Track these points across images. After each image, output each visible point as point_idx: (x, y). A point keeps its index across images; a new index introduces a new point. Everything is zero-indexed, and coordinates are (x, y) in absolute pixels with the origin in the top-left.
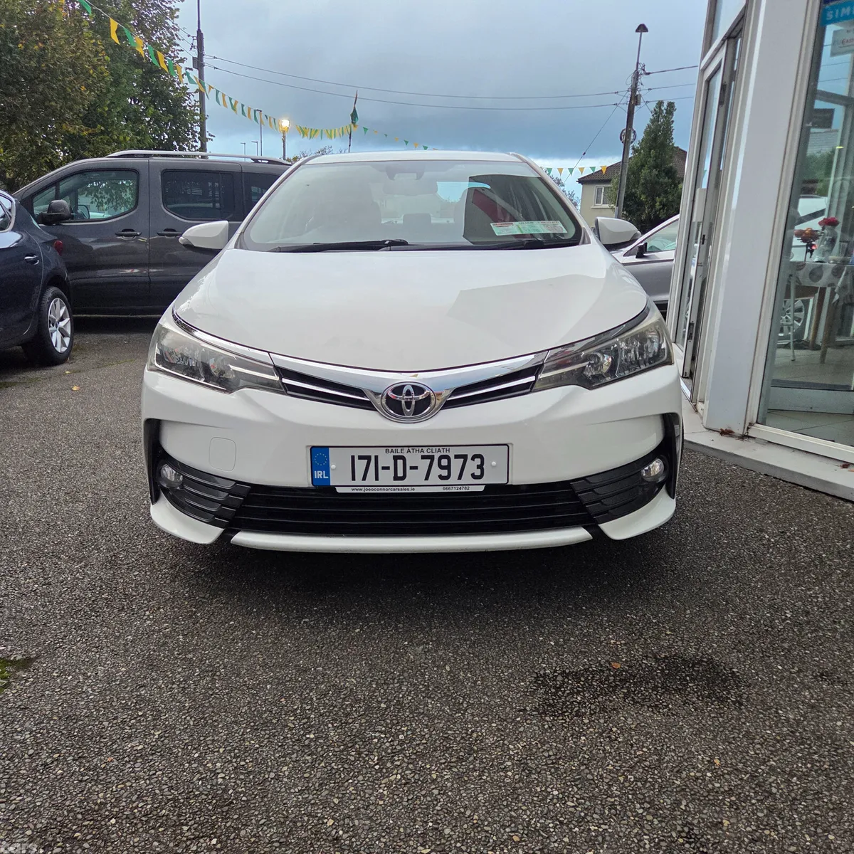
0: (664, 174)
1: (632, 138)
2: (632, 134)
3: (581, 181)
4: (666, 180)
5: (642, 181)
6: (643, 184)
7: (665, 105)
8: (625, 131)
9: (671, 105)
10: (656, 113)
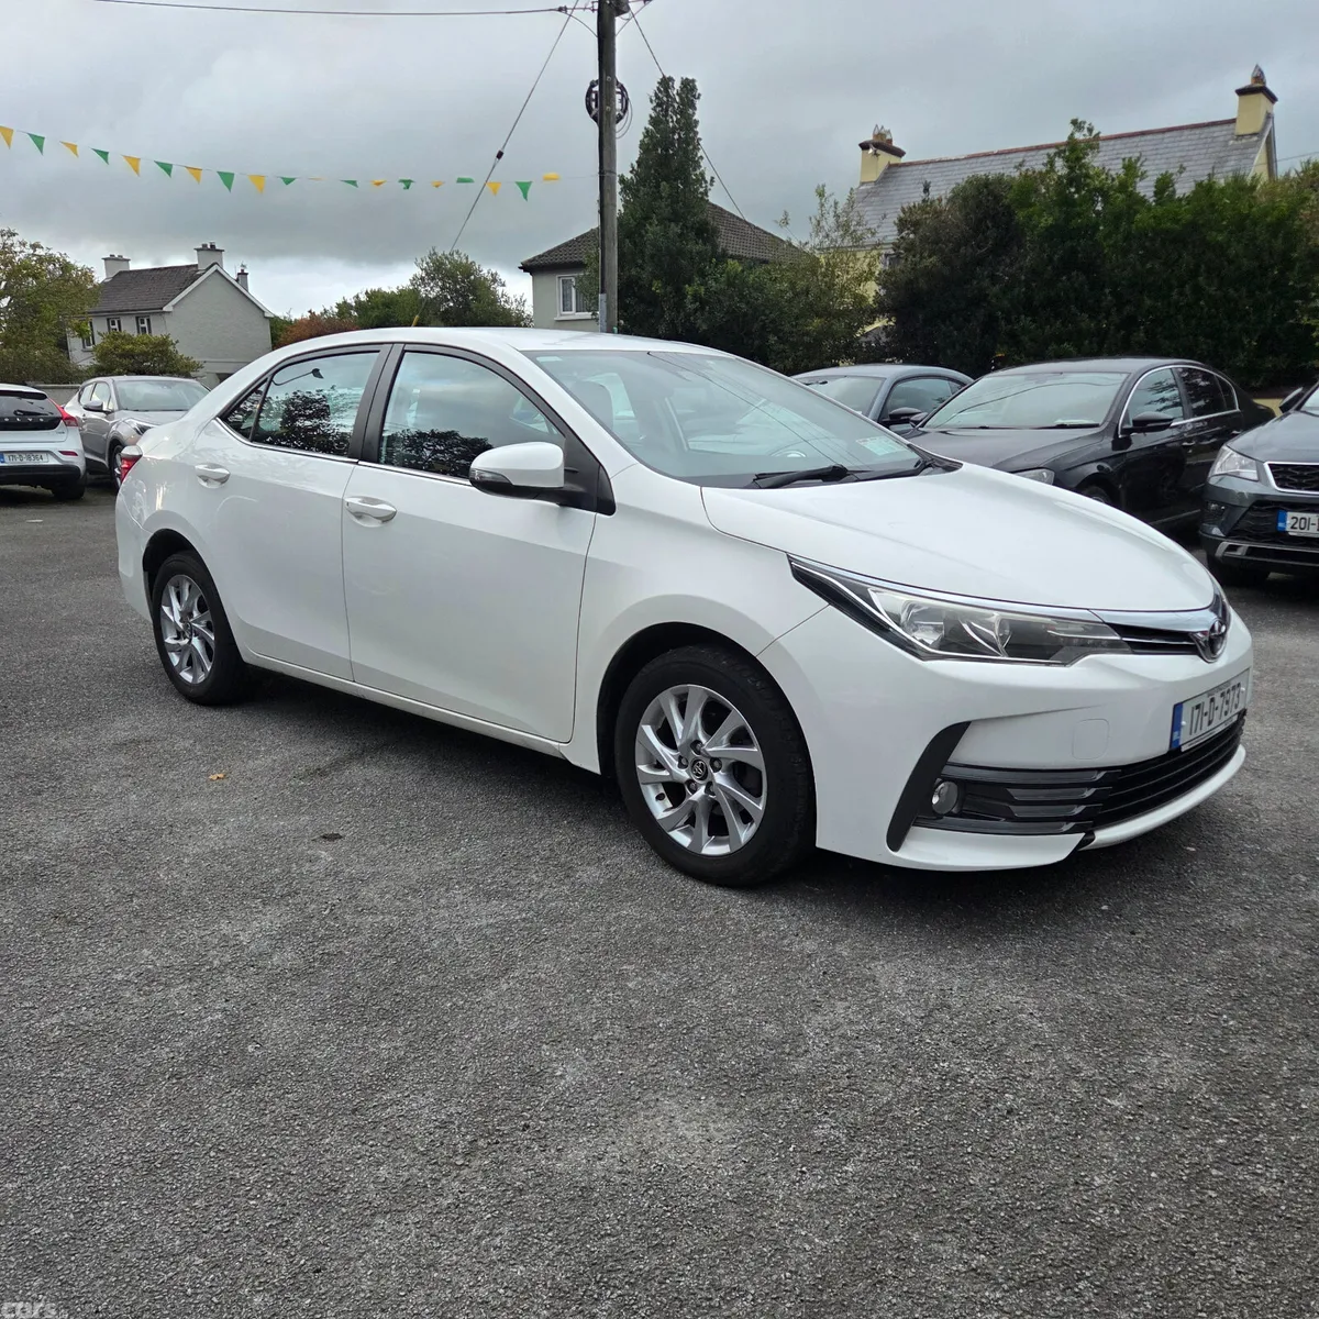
0: (692, 235)
1: (618, 106)
2: (618, 97)
3: (528, 268)
4: (700, 247)
5: (649, 250)
6: (652, 256)
7: (677, 85)
8: (596, 89)
9: (689, 86)
10: (658, 105)
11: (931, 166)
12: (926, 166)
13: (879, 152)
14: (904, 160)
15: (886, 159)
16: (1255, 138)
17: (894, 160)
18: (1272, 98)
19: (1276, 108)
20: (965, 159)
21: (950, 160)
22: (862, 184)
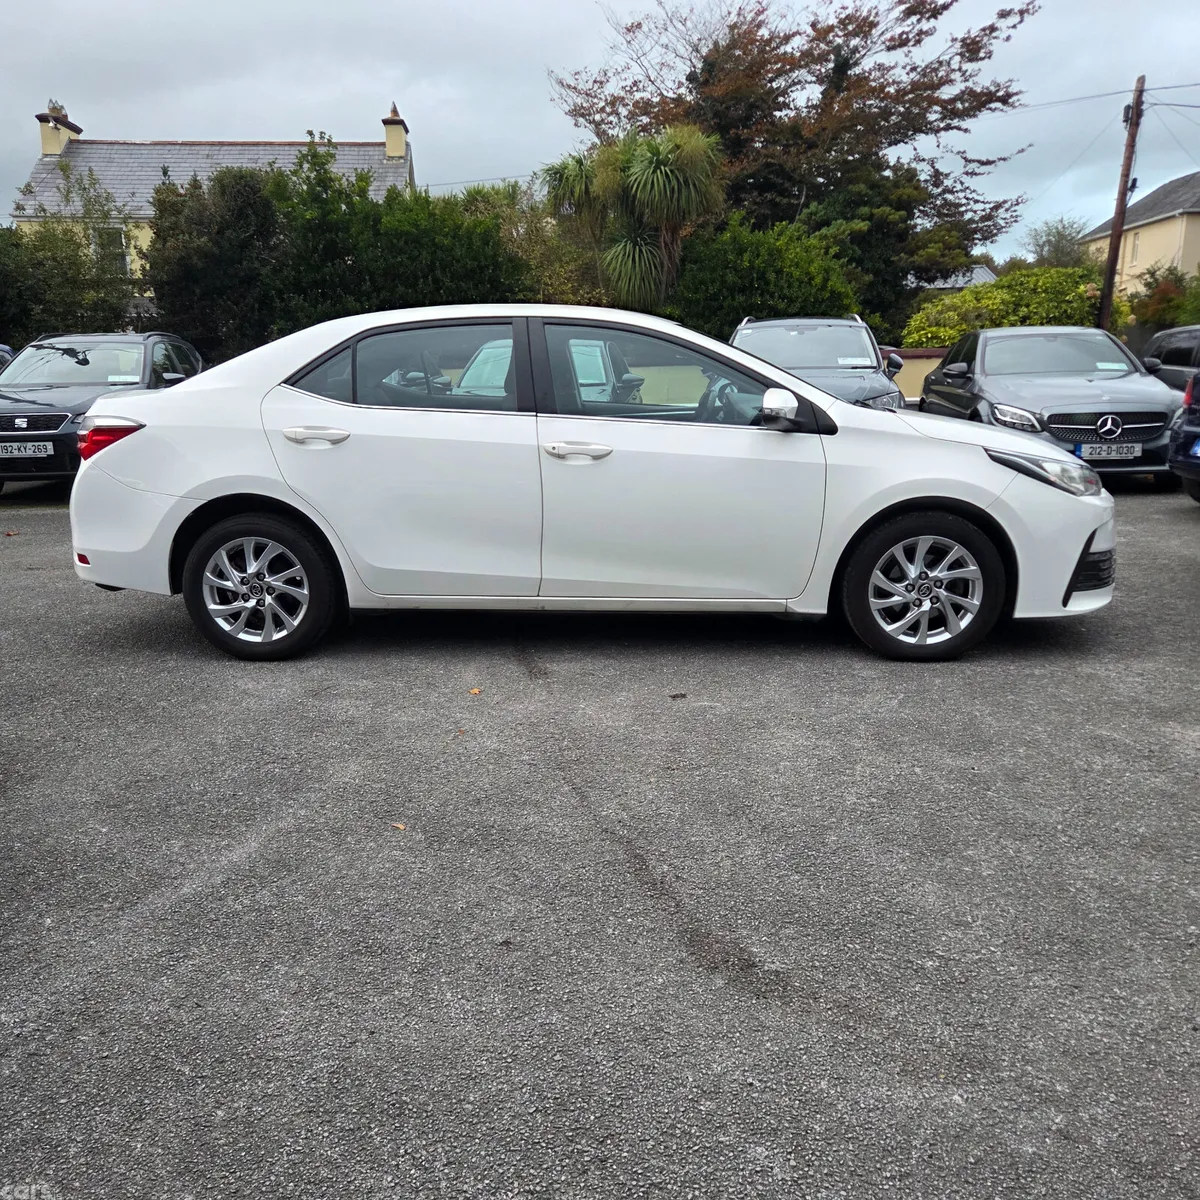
11: (116, 147)
12: (110, 147)
13: (59, 126)
14: (81, 137)
15: (66, 134)
16: (402, 161)
17: (74, 136)
18: (407, 131)
19: (410, 138)
20: (150, 144)
21: (135, 144)
22: (46, 155)
